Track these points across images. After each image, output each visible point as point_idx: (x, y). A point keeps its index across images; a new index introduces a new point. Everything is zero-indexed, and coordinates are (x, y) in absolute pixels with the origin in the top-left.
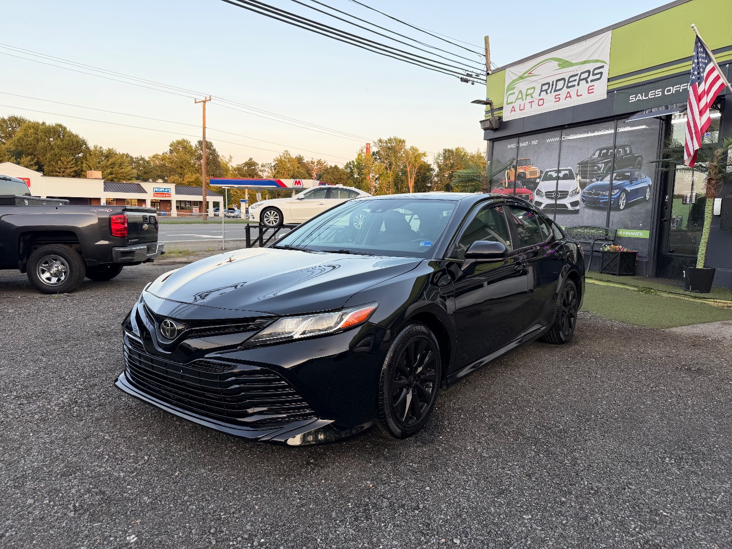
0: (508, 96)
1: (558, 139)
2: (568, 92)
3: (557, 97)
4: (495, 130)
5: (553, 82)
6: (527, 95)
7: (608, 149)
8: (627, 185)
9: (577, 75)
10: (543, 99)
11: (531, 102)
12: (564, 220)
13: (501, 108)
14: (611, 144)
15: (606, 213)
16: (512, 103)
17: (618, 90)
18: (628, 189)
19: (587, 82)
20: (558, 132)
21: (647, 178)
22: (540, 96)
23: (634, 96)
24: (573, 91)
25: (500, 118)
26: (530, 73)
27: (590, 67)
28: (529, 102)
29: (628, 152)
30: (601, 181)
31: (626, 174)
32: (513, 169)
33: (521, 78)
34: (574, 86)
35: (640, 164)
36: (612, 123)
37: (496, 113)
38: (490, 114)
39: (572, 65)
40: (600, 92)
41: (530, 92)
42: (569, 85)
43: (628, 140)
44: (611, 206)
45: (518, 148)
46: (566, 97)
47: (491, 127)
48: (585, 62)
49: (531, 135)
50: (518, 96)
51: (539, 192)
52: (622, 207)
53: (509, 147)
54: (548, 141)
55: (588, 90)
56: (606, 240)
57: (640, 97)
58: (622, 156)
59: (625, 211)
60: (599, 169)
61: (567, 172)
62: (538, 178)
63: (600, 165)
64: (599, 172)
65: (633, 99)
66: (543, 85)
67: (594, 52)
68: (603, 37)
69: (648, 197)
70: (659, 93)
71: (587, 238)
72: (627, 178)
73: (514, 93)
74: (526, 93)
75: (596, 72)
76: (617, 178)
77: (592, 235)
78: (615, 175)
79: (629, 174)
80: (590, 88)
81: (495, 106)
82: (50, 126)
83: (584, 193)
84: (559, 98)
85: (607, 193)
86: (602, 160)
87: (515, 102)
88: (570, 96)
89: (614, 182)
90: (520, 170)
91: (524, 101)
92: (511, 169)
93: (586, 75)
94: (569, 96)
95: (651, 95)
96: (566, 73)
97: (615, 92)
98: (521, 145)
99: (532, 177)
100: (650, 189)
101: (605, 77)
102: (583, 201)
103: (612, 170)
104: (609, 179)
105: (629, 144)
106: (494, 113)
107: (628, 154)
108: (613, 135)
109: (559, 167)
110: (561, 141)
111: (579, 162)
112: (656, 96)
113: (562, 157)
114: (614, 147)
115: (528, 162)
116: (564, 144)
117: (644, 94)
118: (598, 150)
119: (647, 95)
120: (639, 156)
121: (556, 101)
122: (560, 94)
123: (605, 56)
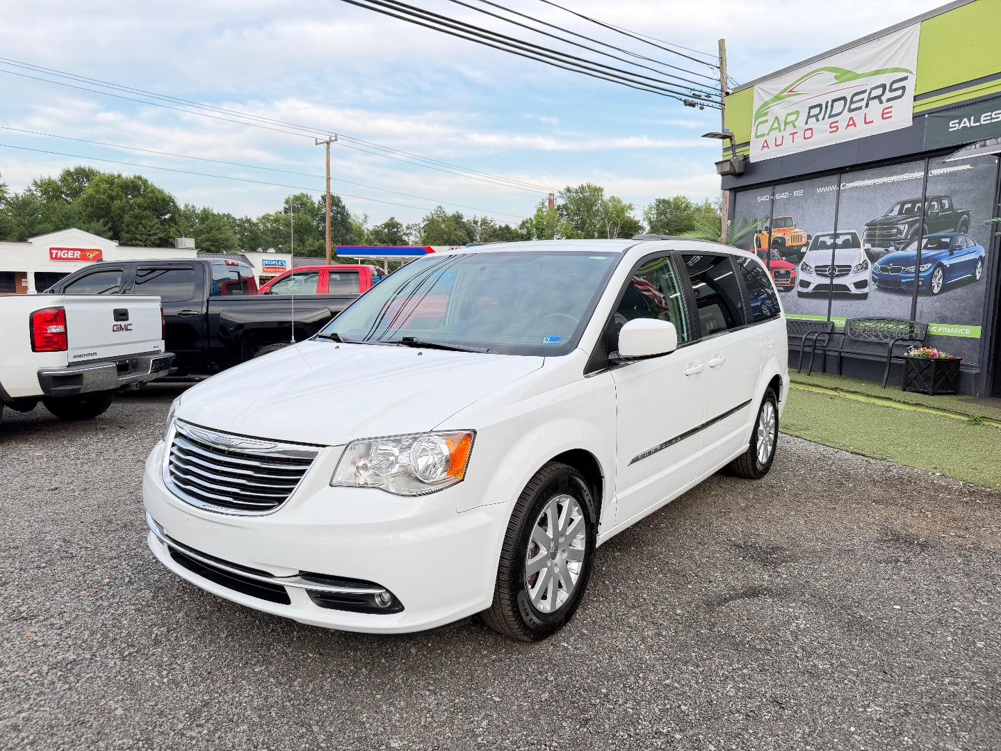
0: (757, 126)
1: (835, 188)
2: (851, 118)
3: (833, 125)
4: (738, 175)
5: (827, 102)
6: (786, 124)
7: (914, 202)
8: (946, 256)
9: (865, 91)
10: (812, 129)
11: (793, 134)
12: (844, 308)
13: (748, 144)
14: (919, 195)
15: (910, 299)
16: (763, 135)
17: (931, 112)
18: (947, 263)
19: (881, 102)
20: (835, 178)
21: (978, 246)
22: (806, 123)
23: (958, 121)
24: (859, 117)
25: (746, 158)
26: (791, 91)
27: (886, 79)
28: (790, 134)
29: (947, 206)
30: (902, 250)
31: (943, 240)
32: (765, 233)
33: (777, 98)
34: (860, 108)
35: (966, 224)
36: (922, 164)
37: (740, 152)
38: (731, 152)
39: (857, 76)
40: (901, 116)
41: (790, 119)
42: (853, 106)
43: (946, 188)
44: (919, 288)
45: (773, 201)
46: (848, 125)
47: (733, 170)
48: (877, 73)
49: (793, 182)
50: (772, 126)
51: (805, 268)
52: (936, 290)
53: (759, 199)
54: (819, 190)
55: (883, 114)
56: (911, 339)
57: (966, 122)
58: (938, 213)
59: (943, 295)
60: (900, 232)
61: (849, 237)
62: (805, 245)
63: (901, 227)
64: (899, 236)
65: (954, 126)
66: (811, 108)
67: (892, 57)
68: (907, 33)
69: (978, 275)
70: (996, 116)
71: (881, 336)
72: (945, 246)
73: (767, 121)
74: (786, 118)
75: (895, 86)
76: (929, 246)
77: (888, 332)
78: (924, 241)
79: (948, 240)
80: (885, 112)
81: (738, 141)
82: (127, 178)
83: (876, 268)
84: (837, 127)
85: (912, 269)
86: (906, 219)
87: (768, 134)
88: (854, 124)
89: (923, 252)
90: (776, 234)
91: (783, 133)
92: (763, 232)
93: (879, 91)
94: (852, 123)
95: (984, 119)
96: (848, 89)
97: (926, 116)
98: (778, 197)
99: (794, 244)
100: (982, 266)
101: (910, 93)
102: (873, 280)
103: (919, 234)
104: (916, 247)
105: (949, 194)
106: (737, 151)
107: (948, 210)
108: (922, 180)
109: (836, 230)
110: (839, 191)
111: (868, 221)
112: (993, 121)
113: (840, 215)
114: (925, 199)
115: (789, 222)
116: (844, 194)
117: (972, 118)
118: (898, 203)
119: (977, 119)
120: (964, 213)
121: (830, 132)
122: (837, 122)
123: (909, 62)
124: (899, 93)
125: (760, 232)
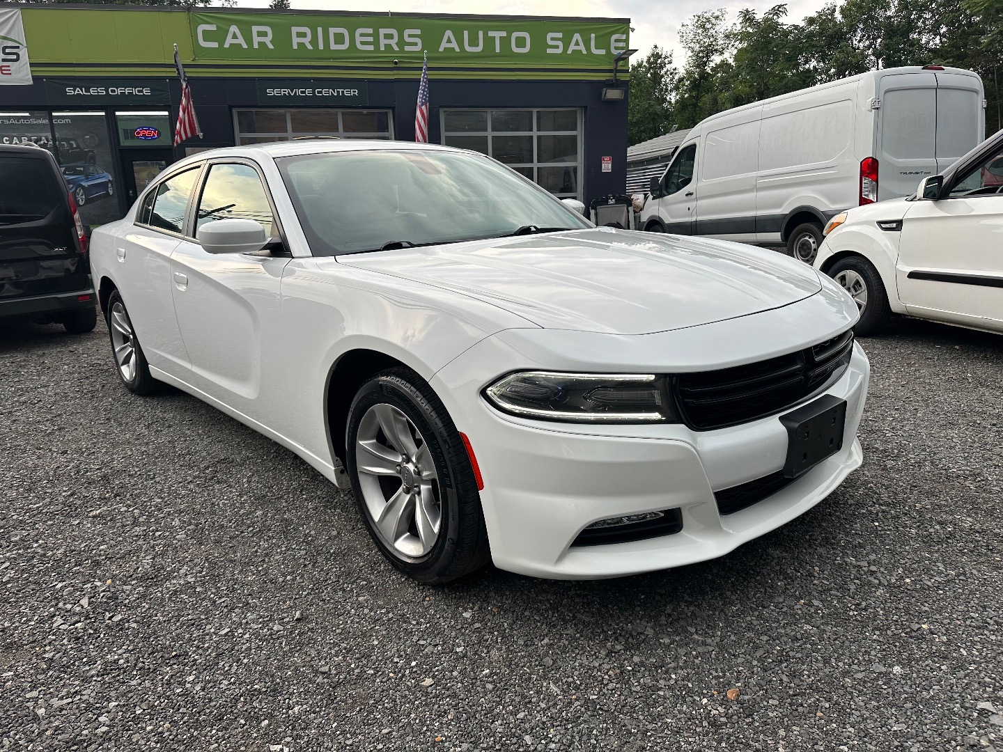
8: (82, 180)
17: (47, 77)
18: (83, 184)
21: (105, 174)
23: (72, 89)
29: (75, 146)
31: (78, 169)
35: (93, 158)
36: (45, 113)
40: (21, 75)
52: (81, 203)
57: (78, 91)
65: (70, 91)
69: (111, 194)
70: (101, 91)
72: (79, 173)
76: (67, 173)
79: (82, 169)
80: (3, 68)
95: (92, 91)
97: (45, 80)
100: (112, 186)
101: (25, 59)
107: (75, 148)
108: (49, 126)
112: (99, 94)
114: (54, 139)
117: (83, 89)
119: (87, 91)
120: (89, 151)
123: (19, 35)
124: (15, 57)
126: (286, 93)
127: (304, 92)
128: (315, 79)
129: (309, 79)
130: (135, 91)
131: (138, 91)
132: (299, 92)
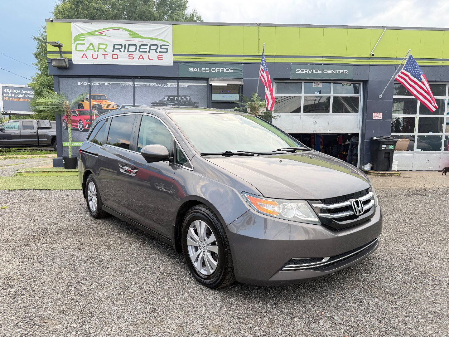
0: (77, 45)
1: (131, 83)
2: (141, 55)
3: (130, 56)
5: (125, 45)
6: (99, 48)
7: (174, 96)
9: (147, 45)
10: (117, 55)
11: (105, 55)
13: (71, 53)
14: (176, 94)
16: (83, 51)
17: (181, 62)
19: (157, 52)
22: (113, 51)
23: (193, 68)
24: (145, 55)
25: (70, 60)
26: (100, 33)
28: (103, 54)
29: (189, 100)
32: (87, 102)
33: (90, 34)
34: (146, 52)
36: (175, 81)
37: (66, 56)
38: (59, 55)
39: (141, 37)
40: (167, 60)
41: (101, 46)
42: (141, 50)
43: (187, 92)
45: (90, 86)
46: (139, 58)
48: (152, 39)
50: (88, 47)
53: (79, 84)
54: (122, 85)
55: (158, 57)
57: (195, 69)
58: (185, 102)
65: (191, 70)
66: (115, 45)
67: (160, 34)
68: (166, 27)
70: (207, 70)
73: (84, 44)
74: (99, 46)
75: (163, 47)
80: (159, 56)
81: (63, 49)
84: (133, 57)
87: (86, 51)
88: (143, 58)
90: (94, 103)
91: (97, 52)
92: (84, 101)
93: (155, 47)
94: (141, 57)
95: (203, 70)
96: (138, 42)
97: (179, 63)
98: (93, 84)
99: (108, 109)
101: (171, 52)
105: (189, 95)
106: (63, 55)
107: (188, 101)
108: (177, 88)
109: (134, 103)
110: (134, 87)
111: (153, 102)
112: (206, 71)
113: (136, 97)
114: (178, 96)
115: (103, 97)
116: (137, 88)
117: (198, 68)
118: (167, 96)
119: (200, 69)
120: (195, 103)
121: (129, 59)
122: (133, 55)
123: (169, 39)
124: (165, 51)
125: (83, 101)
126: (307, 72)
127: (317, 71)
128: (325, 64)
129: (320, 64)
130: (225, 70)
131: (227, 70)
132: (314, 71)
